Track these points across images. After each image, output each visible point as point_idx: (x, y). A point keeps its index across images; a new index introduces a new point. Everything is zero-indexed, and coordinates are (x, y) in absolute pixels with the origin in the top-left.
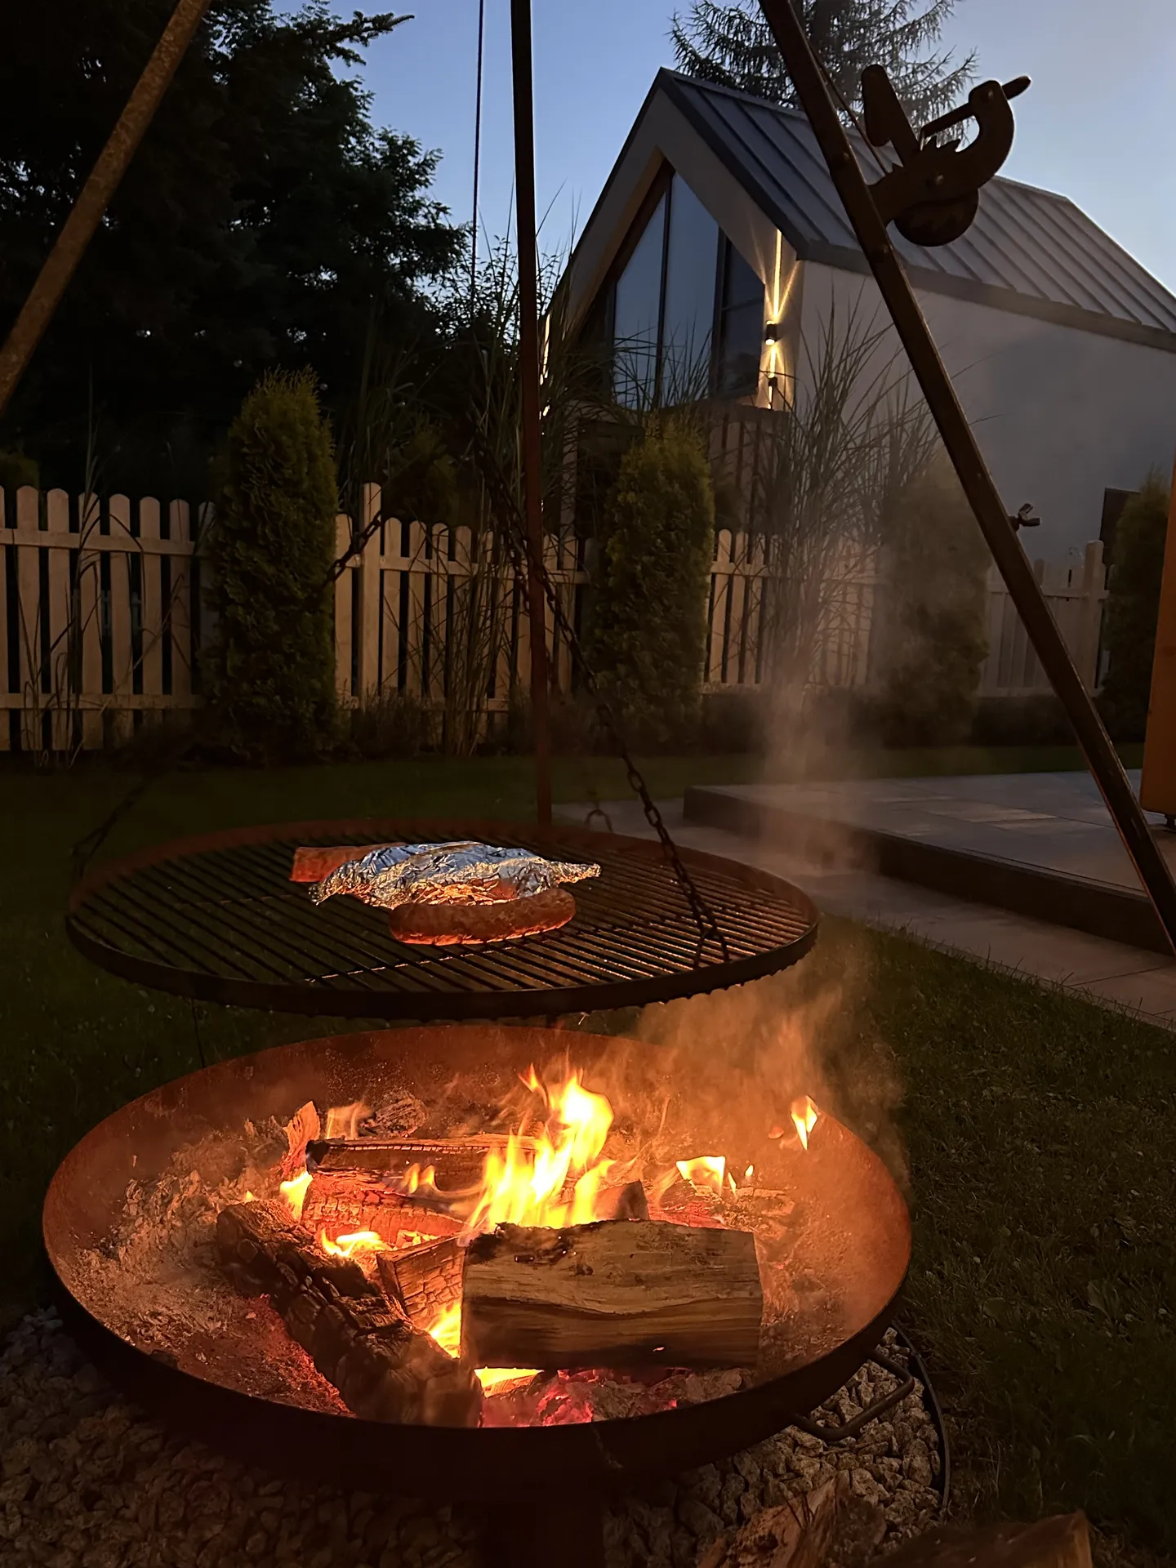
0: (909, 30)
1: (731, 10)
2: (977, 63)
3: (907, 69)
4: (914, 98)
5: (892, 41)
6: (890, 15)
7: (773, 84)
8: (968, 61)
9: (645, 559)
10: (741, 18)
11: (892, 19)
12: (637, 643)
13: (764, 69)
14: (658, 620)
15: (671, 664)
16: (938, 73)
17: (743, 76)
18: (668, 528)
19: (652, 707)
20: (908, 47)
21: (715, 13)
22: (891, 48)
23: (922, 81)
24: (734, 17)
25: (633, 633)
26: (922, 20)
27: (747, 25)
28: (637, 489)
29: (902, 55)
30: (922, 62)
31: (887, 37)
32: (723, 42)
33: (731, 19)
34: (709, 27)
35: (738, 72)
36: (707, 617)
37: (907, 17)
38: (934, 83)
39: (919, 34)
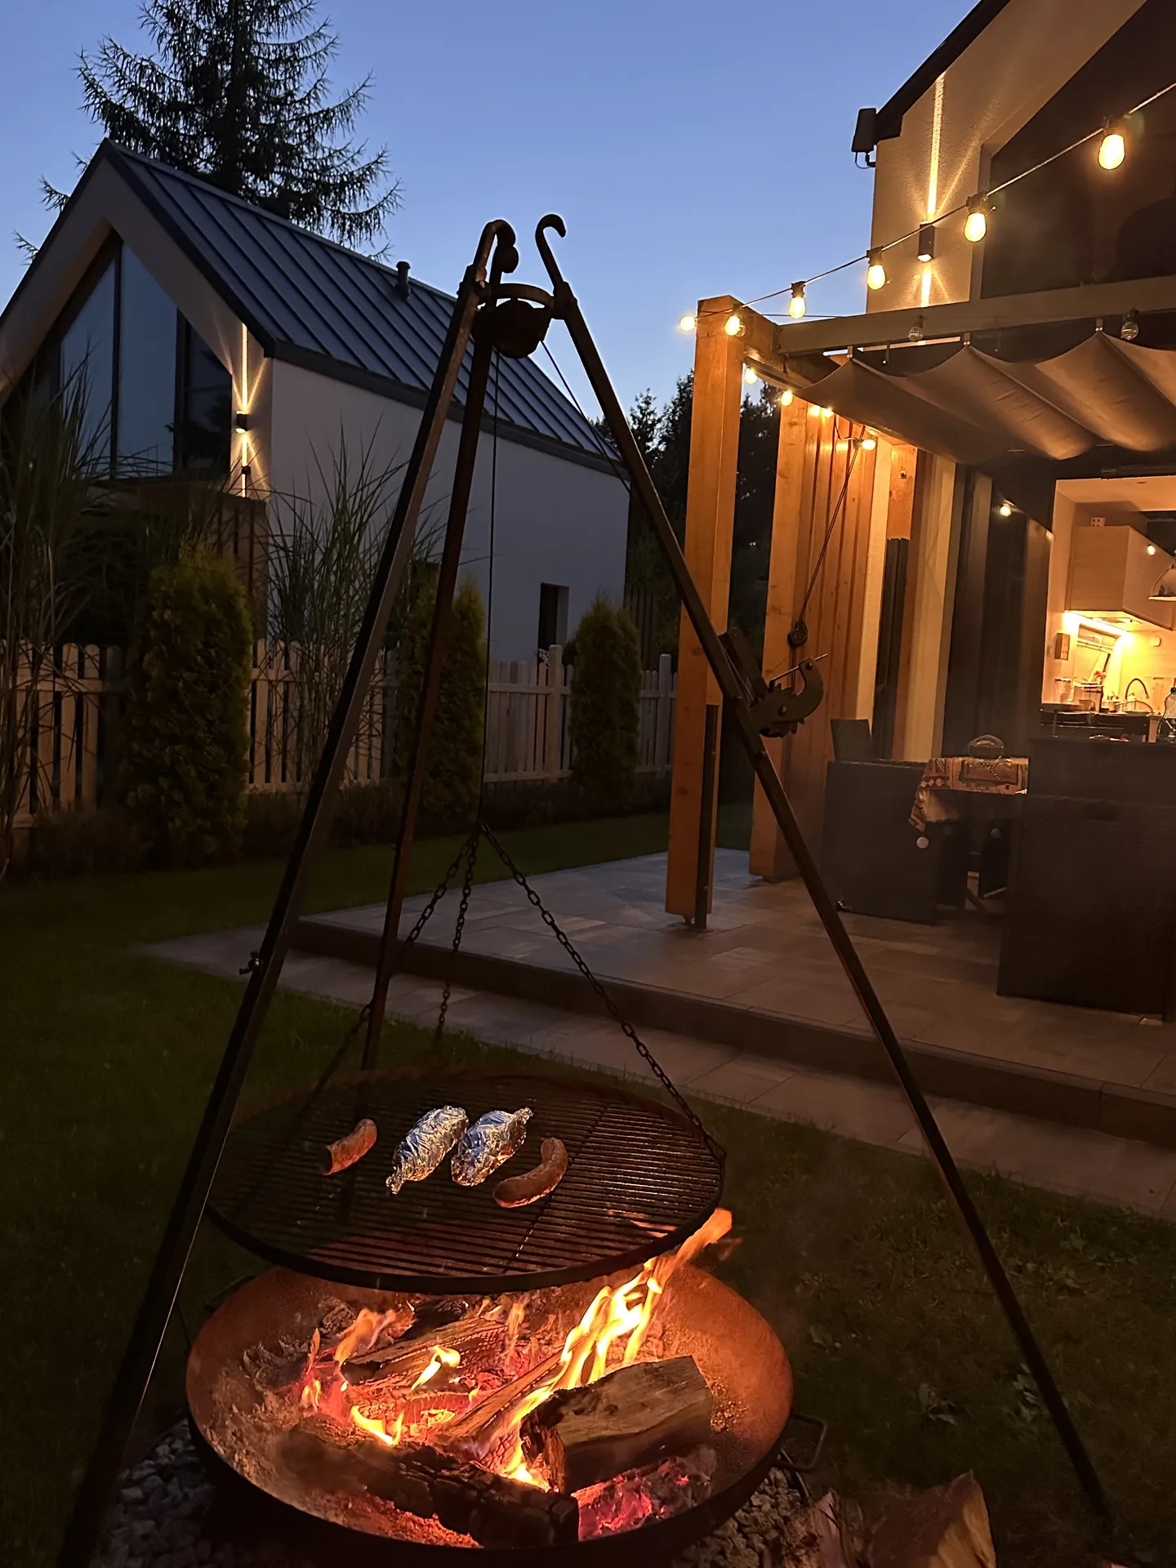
0: (324, 116)
1: (143, 60)
2: (389, 159)
3: (324, 152)
4: (331, 181)
5: (307, 123)
6: (305, 99)
7: (189, 141)
8: (380, 157)
9: (186, 675)
10: (153, 69)
11: (307, 102)
12: (182, 758)
13: (181, 124)
14: (201, 734)
15: (217, 777)
16: (353, 161)
17: (158, 129)
18: (207, 645)
19: (199, 820)
20: (324, 132)
21: (124, 59)
22: (307, 129)
23: (339, 166)
24: (146, 66)
25: (176, 748)
26: (336, 109)
27: (161, 79)
28: (173, 607)
29: (318, 138)
30: (338, 149)
31: (304, 118)
32: (134, 90)
33: (142, 69)
34: (118, 70)
35: (153, 124)
36: (248, 728)
37: (321, 103)
38: (350, 171)
39: (334, 121)
